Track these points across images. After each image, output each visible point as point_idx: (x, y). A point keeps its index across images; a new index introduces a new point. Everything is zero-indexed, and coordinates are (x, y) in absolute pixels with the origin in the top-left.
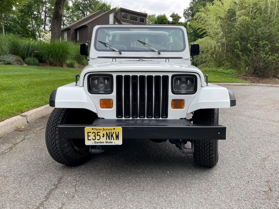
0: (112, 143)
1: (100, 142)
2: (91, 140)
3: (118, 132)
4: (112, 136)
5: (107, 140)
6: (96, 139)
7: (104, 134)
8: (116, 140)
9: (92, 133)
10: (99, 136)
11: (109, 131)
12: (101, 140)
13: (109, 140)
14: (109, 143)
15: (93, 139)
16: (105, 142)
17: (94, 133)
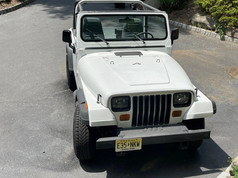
0: (134, 149)
1: (126, 149)
2: (120, 148)
3: (139, 142)
4: (135, 144)
5: (131, 147)
6: (124, 147)
7: (129, 144)
8: (137, 146)
9: (120, 143)
10: (125, 145)
11: (133, 141)
12: (127, 148)
13: (132, 147)
14: (132, 149)
15: (121, 147)
16: (129, 149)
17: (122, 144)
